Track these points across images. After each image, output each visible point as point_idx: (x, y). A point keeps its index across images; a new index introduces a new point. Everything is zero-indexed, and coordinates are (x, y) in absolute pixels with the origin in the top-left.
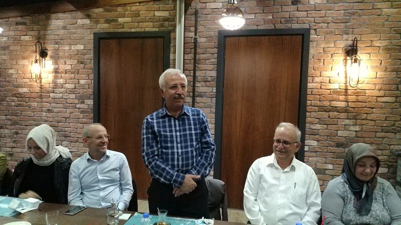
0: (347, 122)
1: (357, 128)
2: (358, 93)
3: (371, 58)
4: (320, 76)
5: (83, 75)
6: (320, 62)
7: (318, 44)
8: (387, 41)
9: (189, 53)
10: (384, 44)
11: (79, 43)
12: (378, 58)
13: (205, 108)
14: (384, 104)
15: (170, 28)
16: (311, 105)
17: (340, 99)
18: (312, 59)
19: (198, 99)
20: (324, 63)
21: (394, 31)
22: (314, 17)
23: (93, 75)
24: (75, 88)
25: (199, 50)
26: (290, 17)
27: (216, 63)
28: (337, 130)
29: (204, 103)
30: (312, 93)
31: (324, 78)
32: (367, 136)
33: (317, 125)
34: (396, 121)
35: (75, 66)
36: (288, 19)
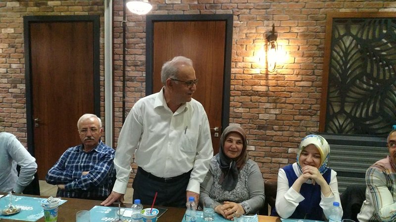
0: (268, 105)
1: (277, 111)
2: (277, 77)
3: (290, 44)
4: (243, 61)
5: (14, 59)
6: (243, 48)
7: (240, 30)
8: (305, 27)
9: (118, 38)
10: (301, 31)
11: (9, 26)
12: (296, 44)
13: (136, 92)
14: (301, 88)
15: (99, 12)
16: (234, 90)
17: (261, 84)
18: (236, 45)
19: (128, 83)
20: (246, 49)
21: (311, 17)
22: (237, 3)
23: (24, 59)
24: (7, 72)
25: (128, 35)
26: (214, 3)
27: (145, 47)
28: (258, 114)
29: (133, 87)
30: (235, 77)
31: (247, 63)
32: (286, 119)
33: (240, 109)
34: (312, 104)
35: (6, 50)
36: (213, 5)
